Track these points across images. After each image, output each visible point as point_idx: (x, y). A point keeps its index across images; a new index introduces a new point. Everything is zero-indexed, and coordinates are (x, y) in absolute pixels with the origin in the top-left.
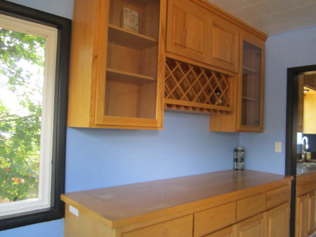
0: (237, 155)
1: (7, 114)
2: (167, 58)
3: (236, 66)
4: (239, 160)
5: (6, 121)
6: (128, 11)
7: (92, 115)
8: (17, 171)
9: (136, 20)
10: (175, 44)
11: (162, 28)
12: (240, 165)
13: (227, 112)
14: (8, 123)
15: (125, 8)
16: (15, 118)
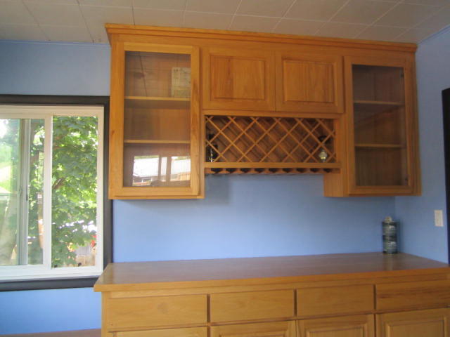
0: (384, 231)
2: (207, 115)
3: (338, 104)
6: (177, 70)
7: (111, 187)
10: (216, 98)
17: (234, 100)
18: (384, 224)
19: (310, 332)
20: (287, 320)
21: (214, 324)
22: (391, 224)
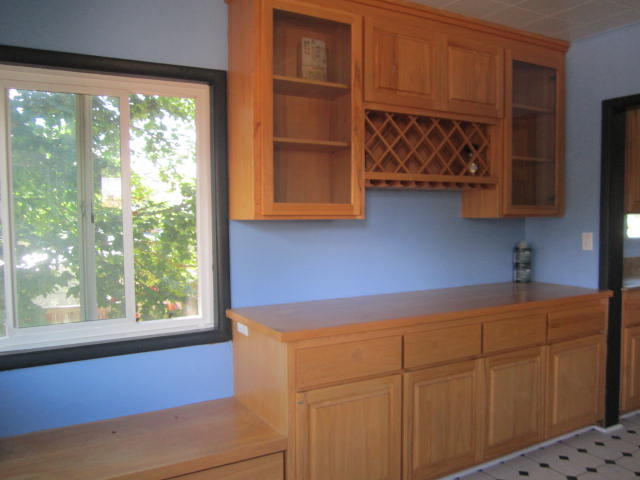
0: (517, 258)
1: (150, 202)
2: (366, 110)
3: (498, 106)
4: (522, 265)
5: (150, 214)
6: (308, 42)
7: (258, 203)
8: (172, 291)
9: (323, 55)
10: (380, 87)
11: (356, 68)
12: (524, 273)
13: (484, 186)
14: (153, 216)
15: (305, 39)
16: (161, 209)
17: (398, 93)
18: (517, 249)
19: (495, 371)
20: (473, 358)
21: (407, 371)
22: (526, 250)
